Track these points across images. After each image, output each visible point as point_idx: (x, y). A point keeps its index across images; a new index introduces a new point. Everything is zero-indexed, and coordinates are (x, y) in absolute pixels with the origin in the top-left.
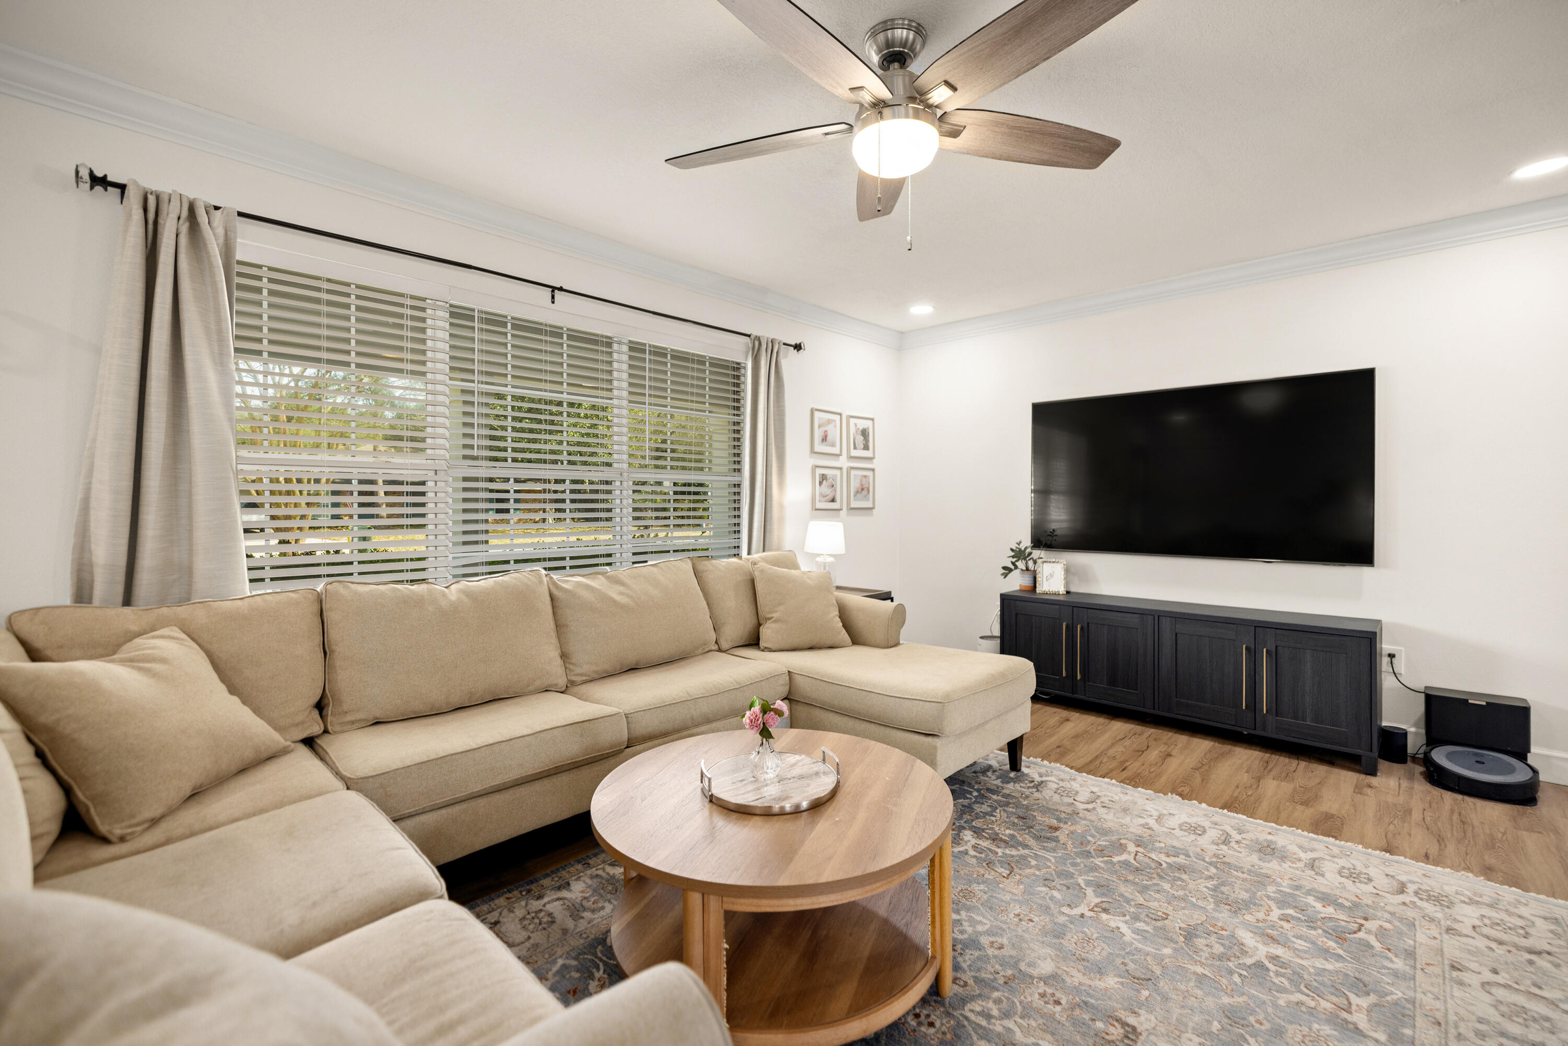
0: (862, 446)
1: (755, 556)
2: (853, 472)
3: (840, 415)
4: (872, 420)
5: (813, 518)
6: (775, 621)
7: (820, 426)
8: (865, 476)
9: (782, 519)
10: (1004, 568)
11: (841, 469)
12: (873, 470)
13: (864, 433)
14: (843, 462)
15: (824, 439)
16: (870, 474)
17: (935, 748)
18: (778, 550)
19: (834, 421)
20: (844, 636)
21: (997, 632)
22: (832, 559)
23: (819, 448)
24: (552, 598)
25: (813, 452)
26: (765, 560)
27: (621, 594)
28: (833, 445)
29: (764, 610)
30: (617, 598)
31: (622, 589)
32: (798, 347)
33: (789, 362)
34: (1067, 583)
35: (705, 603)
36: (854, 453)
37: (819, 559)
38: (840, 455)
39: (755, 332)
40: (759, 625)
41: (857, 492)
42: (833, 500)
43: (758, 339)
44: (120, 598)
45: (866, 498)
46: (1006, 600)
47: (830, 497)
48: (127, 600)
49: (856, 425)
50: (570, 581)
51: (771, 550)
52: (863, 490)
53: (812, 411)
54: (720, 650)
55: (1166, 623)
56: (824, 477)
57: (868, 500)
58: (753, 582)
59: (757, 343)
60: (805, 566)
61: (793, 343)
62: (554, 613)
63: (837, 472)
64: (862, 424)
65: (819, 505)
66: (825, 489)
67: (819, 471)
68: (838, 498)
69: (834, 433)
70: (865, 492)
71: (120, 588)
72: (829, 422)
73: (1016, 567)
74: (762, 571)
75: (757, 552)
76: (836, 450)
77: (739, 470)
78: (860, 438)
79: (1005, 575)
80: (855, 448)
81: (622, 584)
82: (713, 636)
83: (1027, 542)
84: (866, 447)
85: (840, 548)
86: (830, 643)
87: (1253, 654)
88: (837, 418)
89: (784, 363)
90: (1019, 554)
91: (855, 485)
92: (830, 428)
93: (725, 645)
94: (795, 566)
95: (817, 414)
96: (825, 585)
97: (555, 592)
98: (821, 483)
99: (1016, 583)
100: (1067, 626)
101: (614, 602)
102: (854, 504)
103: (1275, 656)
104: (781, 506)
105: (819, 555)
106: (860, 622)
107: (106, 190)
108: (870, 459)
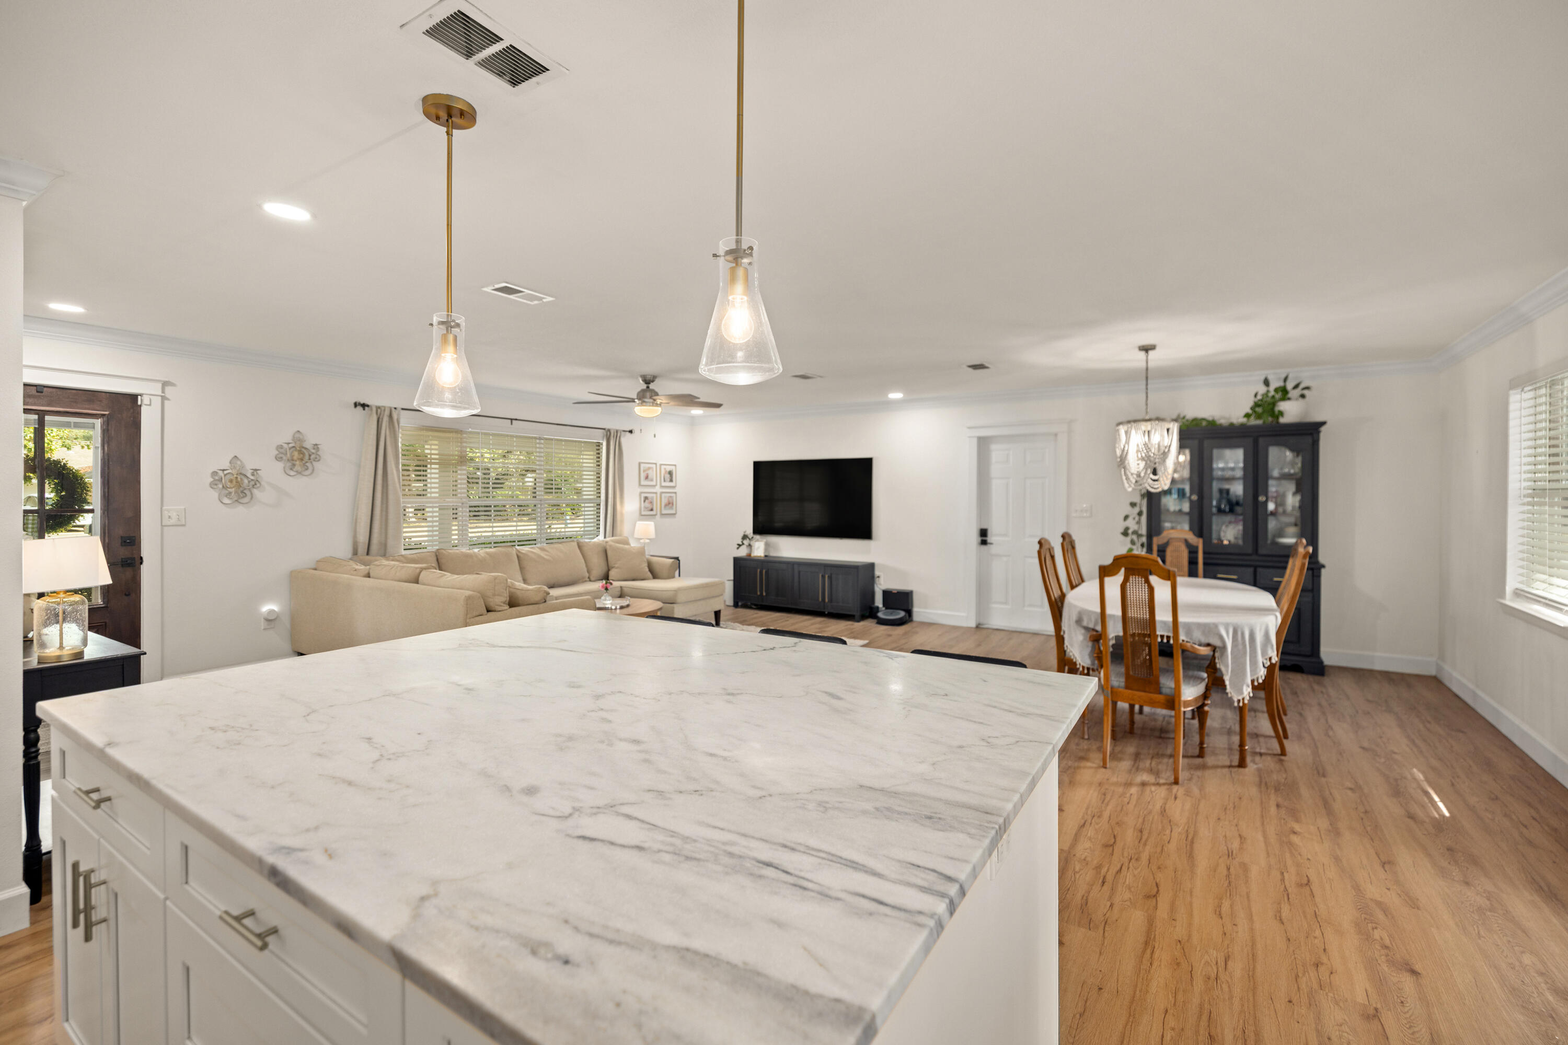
0: (669, 480)
1: (608, 539)
2: (663, 495)
3: (656, 464)
4: (675, 465)
5: (640, 520)
6: (617, 568)
7: (644, 471)
8: (671, 497)
9: (622, 521)
10: (738, 545)
11: (656, 493)
12: (675, 493)
13: (670, 473)
14: (658, 489)
15: (647, 478)
16: (674, 495)
17: (673, 608)
18: (620, 535)
19: (652, 468)
20: (649, 575)
21: (732, 578)
22: (648, 541)
23: (643, 482)
24: (518, 556)
25: (640, 485)
26: (612, 541)
27: (546, 555)
28: (652, 480)
29: (611, 564)
30: (545, 557)
31: (547, 553)
32: (631, 432)
33: (626, 440)
34: (766, 550)
35: (583, 561)
36: (664, 484)
37: (641, 541)
38: (656, 485)
39: (607, 427)
40: (609, 570)
41: (666, 505)
42: (652, 510)
43: (609, 430)
44: (366, 554)
45: (671, 508)
46: (737, 561)
47: (650, 508)
48: (368, 554)
49: (665, 469)
50: (525, 549)
51: (616, 536)
52: (670, 504)
53: (640, 464)
54: (590, 581)
55: (796, 566)
56: (646, 498)
57: (673, 509)
58: (606, 552)
59: (608, 433)
60: (633, 544)
61: (628, 430)
62: (519, 563)
63: (654, 495)
64: (669, 468)
65: (643, 513)
66: (647, 504)
67: (643, 495)
68: (655, 509)
69: (652, 474)
70: (670, 505)
71: (366, 551)
72: (649, 468)
73: (743, 544)
74: (610, 546)
75: (609, 537)
76: (653, 483)
77: (600, 497)
78: (668, 476)
79: (738, 548)
80: (665, 481)
81: (547, 551)
82: (587, 575)
83: (749, 530)
84: (671, 481)
85: (652, 534)
86: (642, 578)
87: (823, 577)
88: (654, 466)
89: (623, 440)
90: (745, 537)
91: (664, 501)
92: (650, 472)
93: (592, 579)
94: (628, 544)
95: (642, 465)
96: (641, 552)
97: (519, 554)
98: (644, 501)
99: (743, 552)
100: (766, 572)
101: (544, 558)
102: (664, 512)
103: (830, 578)
104: (622, 514)
105: (641, 539)
106: (657, 569)
107: (364, 409)
108: (674, 487)
